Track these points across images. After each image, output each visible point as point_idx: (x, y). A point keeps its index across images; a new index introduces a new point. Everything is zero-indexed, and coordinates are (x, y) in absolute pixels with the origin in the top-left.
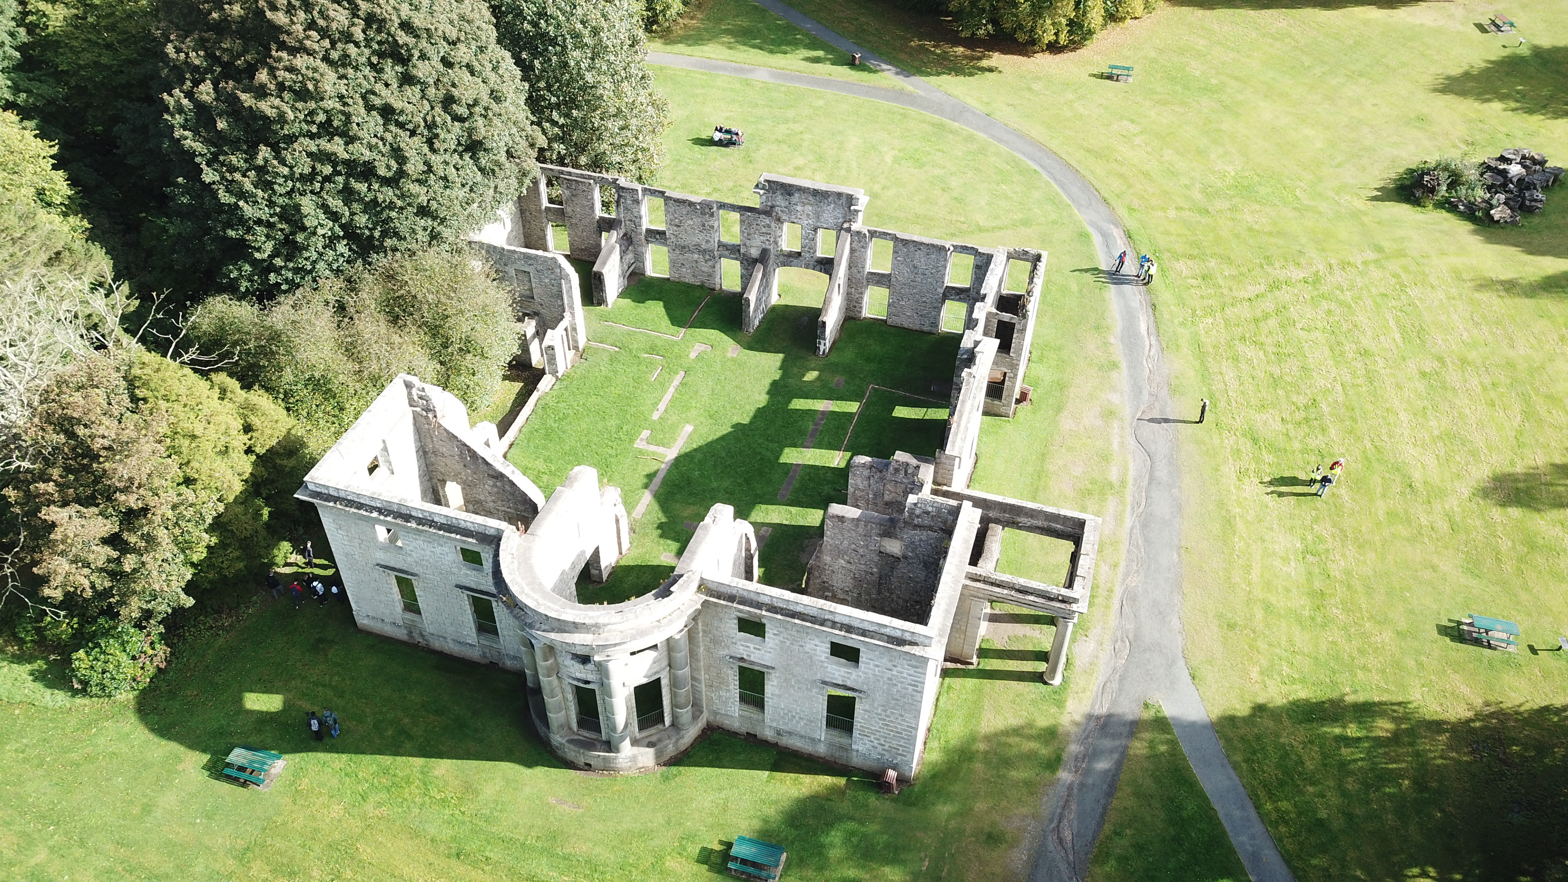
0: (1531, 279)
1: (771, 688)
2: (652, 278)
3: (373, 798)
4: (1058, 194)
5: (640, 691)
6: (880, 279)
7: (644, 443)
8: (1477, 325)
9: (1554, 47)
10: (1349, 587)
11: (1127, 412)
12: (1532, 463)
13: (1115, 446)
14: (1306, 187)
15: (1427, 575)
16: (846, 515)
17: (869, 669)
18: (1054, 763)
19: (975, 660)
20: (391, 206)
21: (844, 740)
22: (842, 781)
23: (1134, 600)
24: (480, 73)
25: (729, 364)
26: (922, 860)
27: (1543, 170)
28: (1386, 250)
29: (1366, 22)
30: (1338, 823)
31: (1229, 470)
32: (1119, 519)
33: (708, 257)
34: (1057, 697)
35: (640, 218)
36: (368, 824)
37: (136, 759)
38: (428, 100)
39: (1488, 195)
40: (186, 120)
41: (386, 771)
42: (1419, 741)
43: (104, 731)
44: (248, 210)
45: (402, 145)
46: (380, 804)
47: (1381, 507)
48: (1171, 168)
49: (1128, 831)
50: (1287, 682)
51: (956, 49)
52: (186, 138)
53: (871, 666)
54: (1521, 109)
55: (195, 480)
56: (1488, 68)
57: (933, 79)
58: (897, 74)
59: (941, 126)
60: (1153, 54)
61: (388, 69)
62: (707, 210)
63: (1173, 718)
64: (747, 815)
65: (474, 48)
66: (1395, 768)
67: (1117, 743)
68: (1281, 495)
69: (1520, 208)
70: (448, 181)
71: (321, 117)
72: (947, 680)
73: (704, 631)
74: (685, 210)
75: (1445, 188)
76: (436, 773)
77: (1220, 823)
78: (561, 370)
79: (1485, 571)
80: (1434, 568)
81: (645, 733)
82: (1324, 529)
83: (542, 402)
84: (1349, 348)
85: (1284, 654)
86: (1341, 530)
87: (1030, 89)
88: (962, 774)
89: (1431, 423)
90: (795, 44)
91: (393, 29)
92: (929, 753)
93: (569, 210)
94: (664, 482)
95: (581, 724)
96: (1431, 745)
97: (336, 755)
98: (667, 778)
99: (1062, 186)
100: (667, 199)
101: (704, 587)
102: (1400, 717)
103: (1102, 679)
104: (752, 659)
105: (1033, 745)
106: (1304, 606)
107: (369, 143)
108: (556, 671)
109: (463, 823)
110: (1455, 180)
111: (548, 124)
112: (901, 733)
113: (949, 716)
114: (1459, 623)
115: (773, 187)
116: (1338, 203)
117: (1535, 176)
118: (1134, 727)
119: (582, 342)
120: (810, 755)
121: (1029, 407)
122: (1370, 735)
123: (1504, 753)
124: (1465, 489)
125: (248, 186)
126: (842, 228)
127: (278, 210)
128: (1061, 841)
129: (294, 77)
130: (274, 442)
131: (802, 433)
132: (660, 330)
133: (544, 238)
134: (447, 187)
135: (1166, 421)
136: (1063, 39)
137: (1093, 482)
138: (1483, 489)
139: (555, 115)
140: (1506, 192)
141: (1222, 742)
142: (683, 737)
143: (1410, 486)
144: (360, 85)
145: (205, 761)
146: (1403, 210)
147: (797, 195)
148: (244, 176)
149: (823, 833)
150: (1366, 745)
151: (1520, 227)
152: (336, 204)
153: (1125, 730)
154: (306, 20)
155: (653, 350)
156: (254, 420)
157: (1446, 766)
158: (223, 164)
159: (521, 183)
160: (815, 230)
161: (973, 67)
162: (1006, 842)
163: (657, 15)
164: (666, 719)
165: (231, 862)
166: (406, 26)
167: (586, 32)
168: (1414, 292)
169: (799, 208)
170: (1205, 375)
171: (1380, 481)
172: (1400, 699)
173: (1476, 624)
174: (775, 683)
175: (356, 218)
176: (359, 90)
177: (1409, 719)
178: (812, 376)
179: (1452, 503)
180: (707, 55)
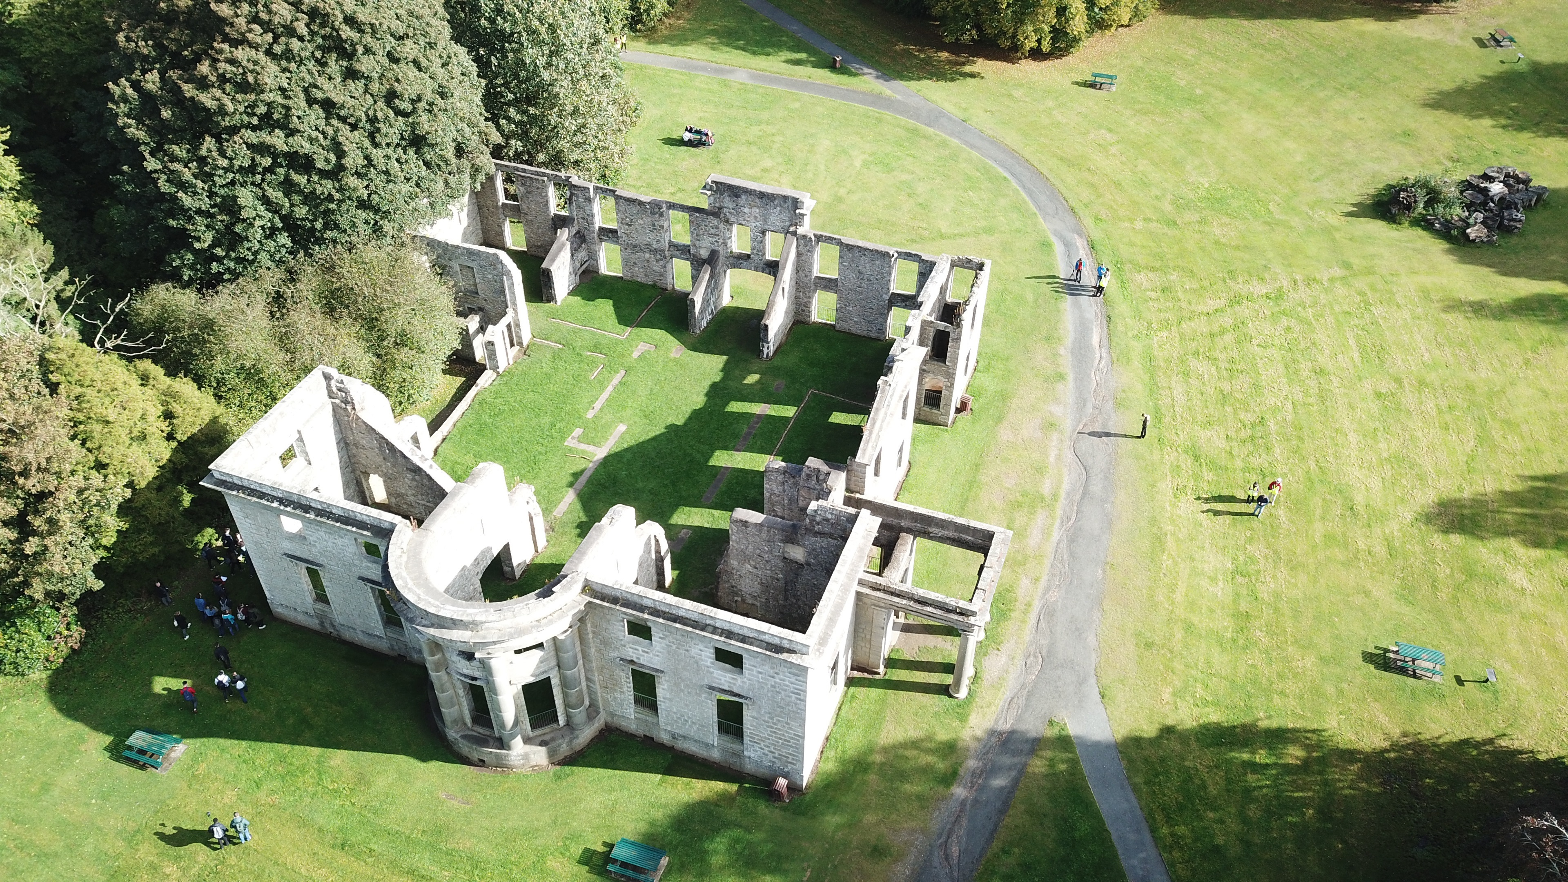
0: (1502, 301)
1: (662, 691)
2: (606, 276)
3: (267, 786)
4: (1025, 202)
5: (528, 689)
6: (828, 284)
7: (575, 441)
8: (1439, 345)
9: (1554, 64)
10: (1276, 610)
11: (1068, 425)
12: (1481, 490)
13: (1052, 458)
14: (1280, 201)
15: (1359, 600)
16: (750, 520)
17: (753, 675)
18: (949, 778)
19: (882, 669)
20: (330, 198)
21: (736, 747)
22: (734, 787)
23: (1053, 615)
24: (427, 68)
25: (671, 364)
26: (804, 870)
27: (1527, 190)
28: (1355, 267)
29: (1361, 35)
30: (1234, 850)
31: (1166, 487)
32: (1046, 533)
33: (659, 256)
34: (960, 711)
35: (593, 216)
36: (259, 811)
37: (41, 738)
38: (372, 95)
39: (1467, 214)
40: (131, 109)
41: (282, 759)
42: (1328, 770)
43: (13, 709)
44: (186, 200)
45: (341, 139)
46: (273, 792)
47: (1319, 529)
48: (1144, 178)
49: (1016, 850)
50: (1200, 704)
51: (940, 54)
52: (130, 126)
53: (755, 673)
54: (1512, 126)
55: (107, 464)
56: (1482, 84)
57: (913, 85)
58: (878, 77)
59: (915, 131)
60: (1140, 63)
61: (332, 63)
62: (656, 210)
63: (1077, 737)
64: (634, 817)
65: (422, 43)
66: (1301, 797)
67: (1016, 760)
68: (1217, 513)
69: (1498, 228)
70: (390, 175)
71: (262, 109)
72: (852, 689)
73: (594, 633)
74: (635, 209)
75: (1422, 206)
76: (332, 763)
77: (1113, 846)
78: (502, 366)
79: (1420, 598)
80: (1367, 594)
81: (539, 732)
82: (1257, 550)
83: (480, 397)
84: (1305, 367)
85: (1200, 676)
86: (1276, 552)
87: (1010, 95)
88: (854, 786)
89: (1381, 445)
90: (779, 46)
91: (337, 23)
92: (824, 762)
93: (524, 206)
94: (590, 480)
95: (475, 720)
96: (1341, 774)
97: (236, 742)
98: (560, 777)
99: (1030, 194)
100: (618, 198)
101: (588, 588)
102: (1312, 745)
103: (1009, 694)
104: (642, 662)
105: (930, 759)
106: (1227, 628)
107: (309, 135)
108: (444, 665)
109: (352, 814)
110: (1434, 197)
111: (504, 121)
112: (789, 742)
113: (849, 725)
114: (1386, 651)
115: (720, 188)
116: (1311, 218)
117: (1517, 195)
118: (1036, 745)
119: (526, 338)
120: (705, 760)
121: (969, 417)
122: (1279, 762)
123: (1416, 786)
124: (1408, 514)
125: (187, 175)
126: (788, 232)
127: (219, 200)
128: (947, 857)
129: (234, 69)
130: (195, 429)
131: (735, 436)
132: (606, 329)
133: (501, 234)
134: (390, 181)
135: (1108, 435)
136: (1046, 46)
137: (1024, 494)
138: (1427, 515)
139: (512, 112)
140: (1486, 211)
141: (1124, 763)
142: (577, 737)
143: (1352, 508)
144: (303, 79)
145: (107, 743)
146: (1378, 227)
147: (743, 197)
148: (186, 166)
149: (707, 838)
150: (1274, 772)
151: (1497, 247)
152: (277, 195)
153: (1027, 747)
154: (250, 12)
155: (597, 348)
156: (176, 408)
157: (1353, 797)
158: (166, 154)
159: (473, 177)
160: (763, 233)
161: (956, 73)
162: (891, 855)
163: (641, 15)
164: (559, 719)
165: (120, 843)
166: (350, 20)
167: (543, 29)
168: (1378, 311)
169: (746, 210)
170: (1153, 389)
171: (1320, 502)
172: (1315, 726)
173: (1401, 652)
174: (665, 687)
175: (296, 209)
176: (302, 84)
177: (1322, 747)
178: (752, 379)
179: (1393, 527)
180: (689, 55)
